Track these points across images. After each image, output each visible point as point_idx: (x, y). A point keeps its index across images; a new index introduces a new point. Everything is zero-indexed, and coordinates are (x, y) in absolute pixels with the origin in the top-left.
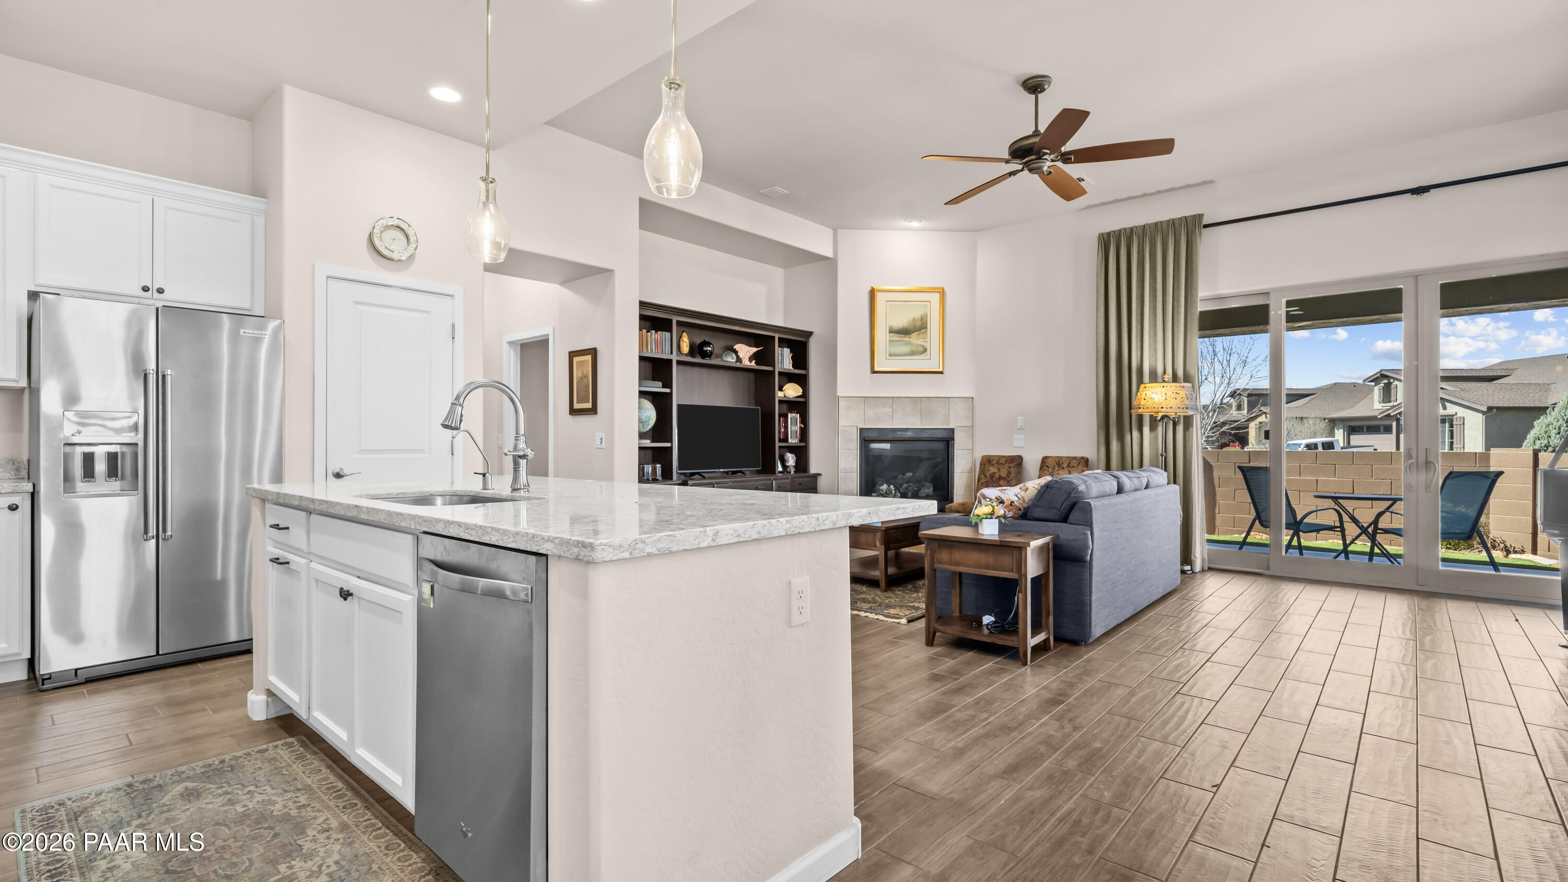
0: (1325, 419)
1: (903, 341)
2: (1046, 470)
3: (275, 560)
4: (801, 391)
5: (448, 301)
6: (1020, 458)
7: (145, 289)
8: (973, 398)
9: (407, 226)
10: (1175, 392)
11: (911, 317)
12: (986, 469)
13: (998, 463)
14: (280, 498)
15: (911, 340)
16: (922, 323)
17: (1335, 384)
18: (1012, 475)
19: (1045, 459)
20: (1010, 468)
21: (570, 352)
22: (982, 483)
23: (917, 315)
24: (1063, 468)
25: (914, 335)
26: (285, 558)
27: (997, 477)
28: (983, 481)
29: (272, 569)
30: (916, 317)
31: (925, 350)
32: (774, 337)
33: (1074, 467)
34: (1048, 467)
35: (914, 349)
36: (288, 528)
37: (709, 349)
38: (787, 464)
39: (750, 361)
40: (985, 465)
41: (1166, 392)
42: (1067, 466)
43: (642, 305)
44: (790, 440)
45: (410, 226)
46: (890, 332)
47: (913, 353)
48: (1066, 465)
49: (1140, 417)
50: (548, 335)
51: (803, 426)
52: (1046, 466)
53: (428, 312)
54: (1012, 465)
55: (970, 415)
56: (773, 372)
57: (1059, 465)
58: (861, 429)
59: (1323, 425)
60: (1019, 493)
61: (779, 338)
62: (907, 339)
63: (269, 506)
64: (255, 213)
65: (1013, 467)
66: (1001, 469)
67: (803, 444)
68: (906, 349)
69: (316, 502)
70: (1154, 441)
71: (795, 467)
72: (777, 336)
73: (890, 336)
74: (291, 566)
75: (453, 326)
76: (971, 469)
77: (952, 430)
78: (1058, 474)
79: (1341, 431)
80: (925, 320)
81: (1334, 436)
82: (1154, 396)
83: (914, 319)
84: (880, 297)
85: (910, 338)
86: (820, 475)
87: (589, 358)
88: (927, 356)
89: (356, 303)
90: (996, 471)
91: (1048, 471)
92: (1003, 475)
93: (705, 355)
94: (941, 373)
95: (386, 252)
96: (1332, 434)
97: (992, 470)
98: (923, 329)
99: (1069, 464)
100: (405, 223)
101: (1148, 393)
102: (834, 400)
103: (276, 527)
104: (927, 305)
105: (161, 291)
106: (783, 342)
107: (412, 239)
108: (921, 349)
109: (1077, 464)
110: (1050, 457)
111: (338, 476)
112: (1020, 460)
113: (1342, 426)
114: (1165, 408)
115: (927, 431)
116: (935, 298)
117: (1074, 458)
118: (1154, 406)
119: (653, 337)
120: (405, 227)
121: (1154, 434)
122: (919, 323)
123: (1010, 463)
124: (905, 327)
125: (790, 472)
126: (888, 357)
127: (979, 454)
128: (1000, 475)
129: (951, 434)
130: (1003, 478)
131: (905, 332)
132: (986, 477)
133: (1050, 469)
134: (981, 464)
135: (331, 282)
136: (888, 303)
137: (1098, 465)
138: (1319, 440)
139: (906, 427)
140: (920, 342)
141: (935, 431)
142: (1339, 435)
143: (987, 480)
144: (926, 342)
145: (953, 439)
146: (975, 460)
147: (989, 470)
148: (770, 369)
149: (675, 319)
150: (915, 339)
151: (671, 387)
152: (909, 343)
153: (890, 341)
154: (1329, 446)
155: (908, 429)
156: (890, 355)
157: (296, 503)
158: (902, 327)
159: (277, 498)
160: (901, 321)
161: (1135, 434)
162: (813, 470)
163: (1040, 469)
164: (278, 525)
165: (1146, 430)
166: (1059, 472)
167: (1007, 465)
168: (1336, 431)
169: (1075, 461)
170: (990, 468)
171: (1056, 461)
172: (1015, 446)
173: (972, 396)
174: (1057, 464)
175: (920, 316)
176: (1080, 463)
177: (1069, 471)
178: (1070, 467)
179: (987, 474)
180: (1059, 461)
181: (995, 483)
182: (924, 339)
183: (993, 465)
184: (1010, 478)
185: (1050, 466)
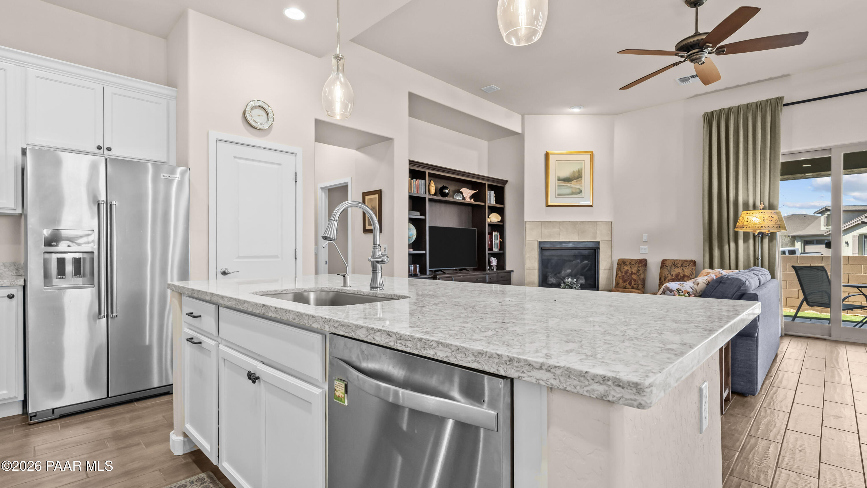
0: (789, 236)
1: (567, 186)
2: (665, 268)
3: (190, 340)
4: (500, 218)
5: (292, 157)
6: (646, 260)
7: (99, 148)
8: (611, 222)
9: (268, 106)
10: (770, 216)
11: (572, 171)
12: (622, 268)
13: (630, 263)
14: (195, 293)
16: (579, 174)
17: (792, 215)
18: (641, 272)
19: (664, 261)
20: (639, 267)
21: (363, 193)
22: (619, 277)
23: (576, 168)
24: (678, 267)
25: (574, 182)
26: (197, 338)
27: (630, 273)
28: (620, 275)
29: (188, 346)
30: (575, 170)
31: (581, 192)
32: (485, 184)
33: (686, 266)
34: (667, 267)
35: (574, 191)
36: (200, 316)
37: (447, 191)
38: (492, 264)
39: (471, 199)
40: (621, 265)
41: (764, 216)
42: (681, 266)
43: (411, 162)
44: (494, 249)
45: (269, 106)
46: (559, 180)
47: (573, 194)
48: (680, 265)
49: (736, 234)
50: (348, 183)
51: (501, 240)
52: (666, 266)
53: (280, 164)
54: (640, 265)
55: (610, 233)
56: (485, 206)
57: (675, 265)
58: (539, 242)
59: (787, 240)
60: (693, 286)
61: (488, 184)
62: (569, 185)
63: (185, 299)
64: (168, 98)
65: (641, 266)
66: (632, 268)
67: (501, 252)
68: (569, 191)
69: (225, 298)
70: (747, 249)
71: (496, 266)
73: (558, 183)
74: (203, 345)
75: (296, 174)
76: (610, 267)
77: (598, 243)
78: (674, 271)
79: (800, 243)
80: (581, 172)
81: (794, 246)
82: (754, 219)
84: (552, 158)
85: (571, 184)
86: (513, 271)
87: (376, 196)
88: (581, 195)
89: (235, 157)
90: (629, 269)
91: (667, 269)
92: (634, 272)
93: (444, 195)
94: (591, 206)
95: (253, 124)
96: (793, 245)
97: (626, 268)
98: (580, 178)
99: (682, 265)
100: (266, 105)
101: (749, 217)
102: (522, 224)
103: (190, 314)
104: (582, 163)
105: (109, 149)
106: (491, 188)
107: (271, 115)
108: (578, 191)
109: (688, 264)
110: (668, 260)
111: (224, 273)
112: (646, 262)
113: (800, 240)
115: (582, 243)
116: (588, 158)
117: (685, 261)
118: (755, 225)
119: (415, 183)
120: (266, 107)
121: (746, 245)
122: (577, 174)
123: (639, 264)
124: (568, 177)
125: (493, 270)
126: (557, 196)
127: (617, 257)
128: (632, 272)
129: (598, 245)
130: (634, 274)
131: (567, 180)
132: (622, 273)
134: (618, 264)
135: (218, 142)
136: (557, 161)
137: (704, 266)
138: (787, 249)
140: (578, 186)
141: (587, 243)
142: (798, 246)
143: (623, 274)
144: (582, 186)
145: (599, 248)
146: (613, 261)
147: (624, 268)
148: (482, 204)
149: (428, 171)
150: (575, 185)
151: (425, 215)
152: (570, 187)
153: (559, 186)
154: (793, 252)
155: (569, 242)
156: (558, 195)
157: (208, 298)
158: (566, 177)
159: (192, 293)
160: (566, 173)
161: (732, 245)
162: (508, 268)
163: (661, 268)
164: (192, 313)
165: (741, 242)
166: (675, 270)
167: (637, 265)
168: (796, 243)
169: (686, 263)
170: (625, 267)
171: (672, 263)
172: (641, 253)
173: (611, 221)
174: (673, 265)
175: (577, 170)
176: (690, 264)
177: (683, 269)
178: (683, 266)
179: (623, 271)
180: (675, 263)
181: (628, 277)
182: (580, 184)
183: (627, 265)
184: (639, 274)
185: (668, 266)
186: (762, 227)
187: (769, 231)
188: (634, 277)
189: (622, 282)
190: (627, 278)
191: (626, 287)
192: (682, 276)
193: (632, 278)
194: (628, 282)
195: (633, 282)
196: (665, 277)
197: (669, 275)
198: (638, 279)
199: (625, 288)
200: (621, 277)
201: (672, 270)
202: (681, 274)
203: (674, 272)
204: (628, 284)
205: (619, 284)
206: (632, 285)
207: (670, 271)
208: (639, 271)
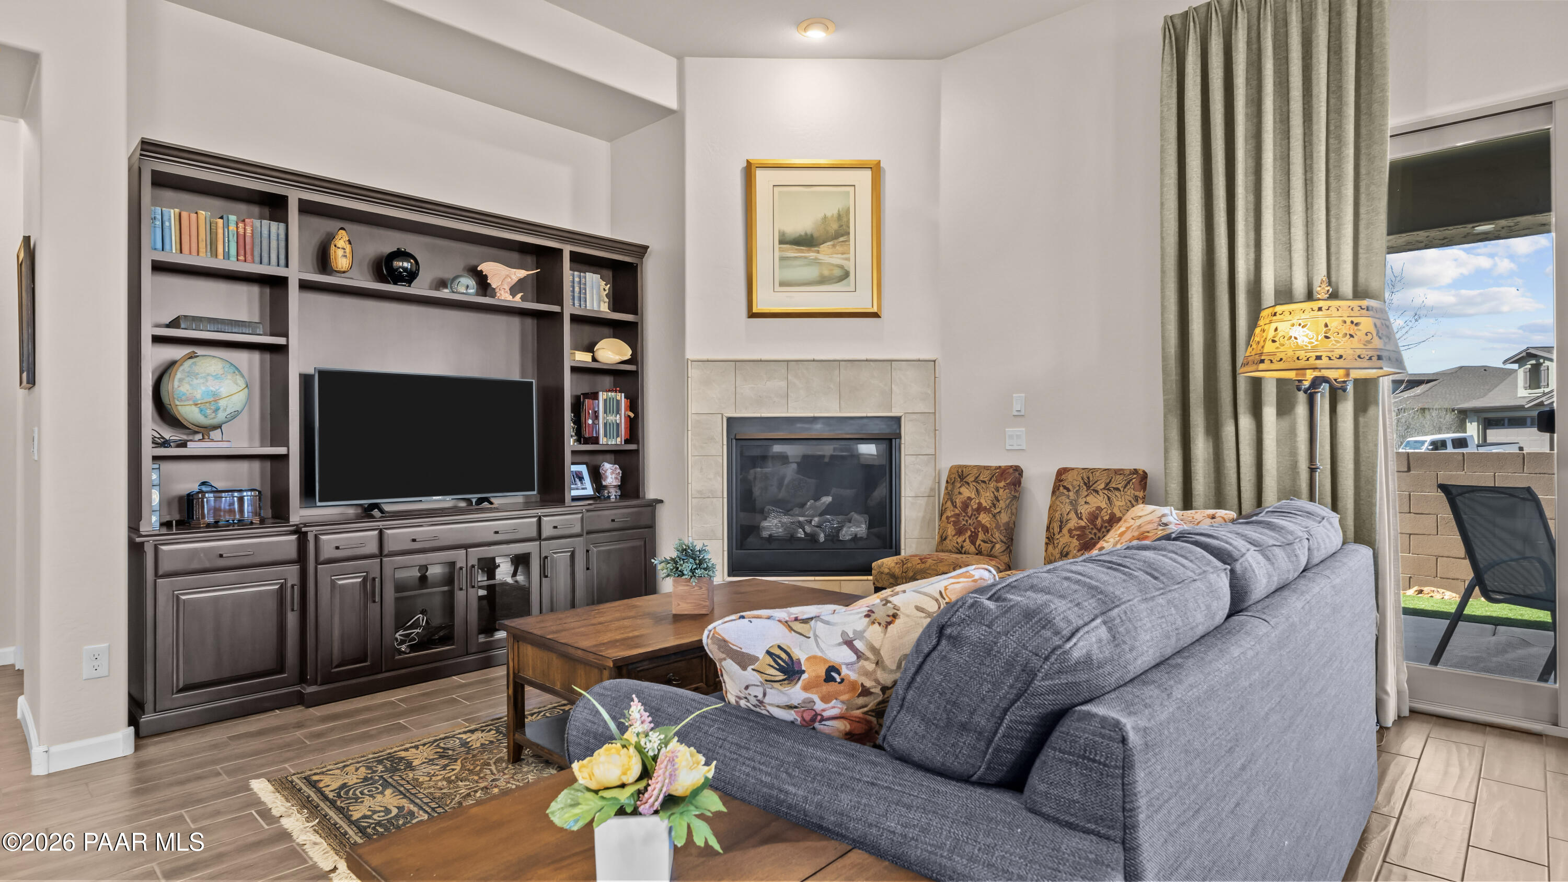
1: (806, 258)
2: (1064, 493)
4: (630, 352)
6: (1018, 470)
8: (934, 361)
10: (1348, 320)
11: (821, 216)
12: (956, 491)
13: (977, 479)
15: (820, 256)
16: (841, 226)
17: (1461, 368)
18: (1002, 504)
19: (1062, 473)
20: (997, 489)
22: (948, 518)
23: (831, 209)
24: (1097, 492)
25: (823, 247)
27: (975, 507)
28: (949, 513)
30: (829, 214)
31: (846, 275)
32: (560, 251)
33: (1118, 489)
34: (1068, 490)
35: (826, 273)
37: (406, 264)
38: (604, 483)
39: (513, 295)
40: (953, 483)
41: (1327, 320)
42: (1104, 489)
44: (603, 440)
46: (781, 242)
47: (823, 281)
48: (1102, 486)
49: (1256, 385)
51: (632, 415)
52: (1065, 488)
54: (1002, 484)
55: (930, 392)
56: (559, 316)
57: (1088, 485)
58: (730, 420)
59: (1450, 418)
61: (572, 253)
62: (812, 255)
65: (1004, 488)
66: (981, 491)
67: (632, 447)
68: (811, 273)
71: (620, 487)
72: (567, 249)
73: (781, 250)
76: (932, 490)
77: (898, 420)
78: (1086, 503)
79: (1475, 424)
80: (845, 219)
81: (1465, 431)
82: (1297, 332)
83: (825, 217)
84: (761, 177)
85: (818, 252)
86: (661, 501)
88: (849, 285)
90: (973, 496)
91: (1068, 497)
92: (984, 504)
93: (396, 277)
94: (875, 315)
96: (1462, 427)
97: (966, 492)
98: (842, 235)
99: (1107, 484)
101: (1281, 326)
102: (680, 364)
104: (848, 193)
106: (582, 262)
108: (838, 272)
109: (1124, 483)
110: (1073, 469)
112: (1017, 474)
113: (1476, 418)
114: (1324, 362)
115: (852, 422)
116: (866, 176)
117: (1118, 472)
118: (1298, 353)
121: (1286, 422)
122: (834, 226)
123: (997, 481)
124: (809, 232)
125: (609, 497)
126: (777, 288)
127: (947, 462)
128: (980, 504)
129: (895, 427)
130: (985, 510)
131: (806, 242)
132: (955, 507)
133: (1071, 494)
134: (947, 482)
136: (776, 188)
137: (1166, 490)
138: (1448, 436)
139: (812, 415)
140: (837, 260)
141: (865, 421)
142: (1472, 430)
143: (957, 511)
144: (848, 259)
145: (899, 436)
146: (939, 471)
147: (960, 493)
148: (556, 309)
149: (294, 196)
150: (828, 255)
151: (286, 335)
152: (816, 262)
153: (782, 259)
154: (1461, 443)
155: (814, 419)
156: (782, 284)
158: (803, 233)
160: (802, 223)
161: (1246, 422)
162: (651, 493)
163: (1054, 492)
165: (1269, 413)
166: (1089, 499)
167: (993, 484)
168: (1468, 424)
169: (1120, 478)
170: (963, 490)
171: (1083, 478)
172: (1008, 447)
173: (933, 358)
174: (1085, 484)
175: (835, 212)
176: (1129, 483)
177: (1109, 498)
178: (1108, 489)
179: (957, 501)
180: (1088, 478)
181: (970, 518)
182: (843, 254)
183: (969, 484)
184: (998, 510)
185: (1071, 487)
186: (1319, 358)
187: (1348, 375)
188: (984, 518)
189: (953, 533)
190: (967, 521)
191: (962, 547)
192: (1107, 518)
193: (979, 522)
194: (969, 533)
195: (981, 536)
196: (1061, 522)
197: (1072, 515)
198: (994, 525)
199: (961, 553)
200: (953, 519)
201: (1082, 501)
202: (1103, 513)
203: (1086, 506)
204: (967, 540)
205: (945, 539)
206: (978, 542)
207: (1074, 504)
208: (998, 501)
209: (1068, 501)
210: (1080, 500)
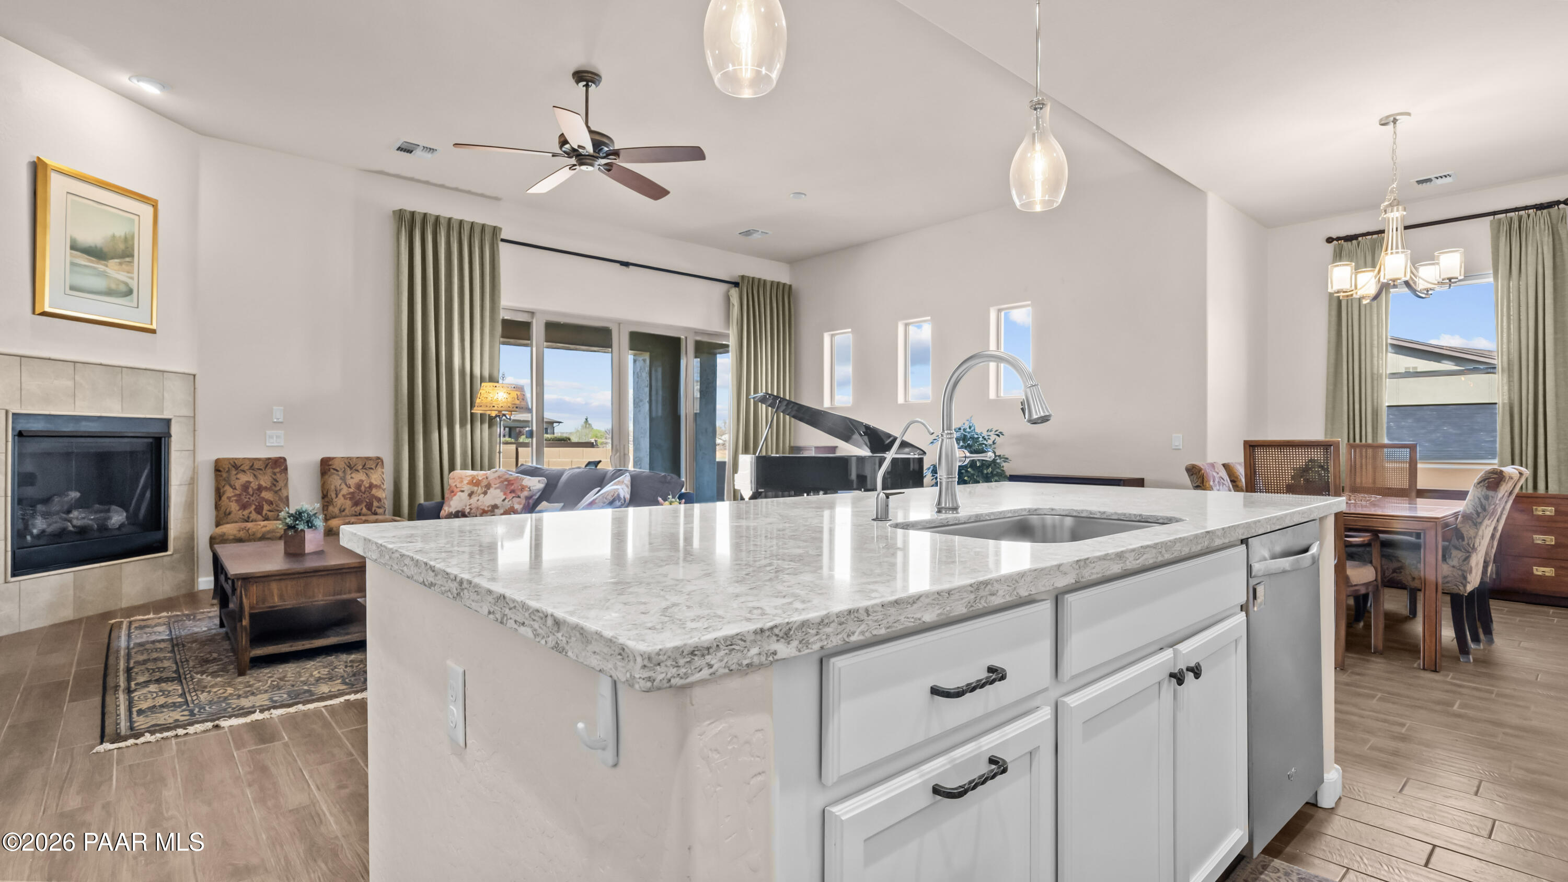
1: (95, 268)
2: (334, 474)
6: (281, 460)
8: (194, 376)
11: (108, 232)
13: (252, 467)
15: (108, 270)
16: (127, 248)
19: (326, 460)
20: (275, 474)
22: (229, 498)
23: (120, 231)
24: (357, 471)
25: (112, 263)
27: (256, 487)
28: (229, 495)
30: (117, 234)
33: (372, 469)
35: (113, 286)
42: (362, 468)
46: (74, 249)
47: (110, 293)
48: (361, 467)
52: (334, 469)
54: (277, 470)
55: (191, 399)
57: (350, 467)
58: (14, 415)
62: (100, 267)
66: (260, 476)
68: (99, 283)
70: (463, 436)
73: (72, 255)
77: (168, 422)
78: (352, 478)
80: (130, 243)
83: (114, 236)
84: (49, 180)
85: (105, 265)
88: (132, 301)
90: (252, 480)
92: (263, 485)
94: (152, 332)
97: (244, 478)
98: (128, 256)
99: (364, 466)
104: (133, 220)
108: (123, 288)
110: (335, 458)
112: (283, 462)
116: (145, 211)
117: (368, 458)
122: (121, 246)
123: (269, 468)
124: (98, 246)
126: (66, 292)
127: (205, 458)
128: (259, 485)
129: (166, 427)
130: (266, 489)
131: (96, 253)
132: (235, 489)
133: (340, 473)
134: (216, 471)
136: (69, 196)
139: (98, 414)
140: (122, 276)
143: (238, 492)
144: (132, 278)
145: (170, 436)
147: (238, 479)
150: (114, 271)
152: (104, 275)
155: (99, 418)
158: (93, 245)
160: (93, 236)
163: (323, 473)
166: (353, 475)
167: (269, 471)
169: (371, 462)
170: (240, 476)
171: (345, 463)
172: (268, 444)
173: (193, 372)
174: (348, 467)
175: (123, 234)
176: (377, 464)
177: (367, 474)
178: (365, 469)
179: (236, 484)
180: (349, 463)
181: (252, 496)
182: (128, 272)
183: (244, 471)
184: (278, 488)
185: (339, 469)
188: (266, 495)
189: (238, 508)
190: (249, 498)
191: (249, 517)
192: (367, 485)
193: (263, 498)
194: (254, 507)
195: (266, 507)
196: (336, 491)
197: (344, 486)
198: (277, 499)
199: (248, 522)
200: (235, 498)
201: (348, 477)
203: (352, 480)
204: (253, 512)
205: (230, 514)
206: (264, 512)
207: (344, 479)
208: (277, 482)
209: (338, 478)
210: (347, 476)
